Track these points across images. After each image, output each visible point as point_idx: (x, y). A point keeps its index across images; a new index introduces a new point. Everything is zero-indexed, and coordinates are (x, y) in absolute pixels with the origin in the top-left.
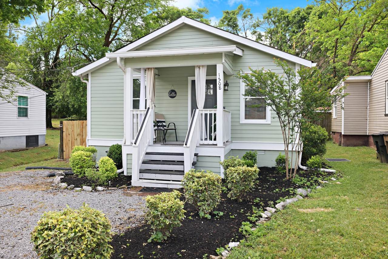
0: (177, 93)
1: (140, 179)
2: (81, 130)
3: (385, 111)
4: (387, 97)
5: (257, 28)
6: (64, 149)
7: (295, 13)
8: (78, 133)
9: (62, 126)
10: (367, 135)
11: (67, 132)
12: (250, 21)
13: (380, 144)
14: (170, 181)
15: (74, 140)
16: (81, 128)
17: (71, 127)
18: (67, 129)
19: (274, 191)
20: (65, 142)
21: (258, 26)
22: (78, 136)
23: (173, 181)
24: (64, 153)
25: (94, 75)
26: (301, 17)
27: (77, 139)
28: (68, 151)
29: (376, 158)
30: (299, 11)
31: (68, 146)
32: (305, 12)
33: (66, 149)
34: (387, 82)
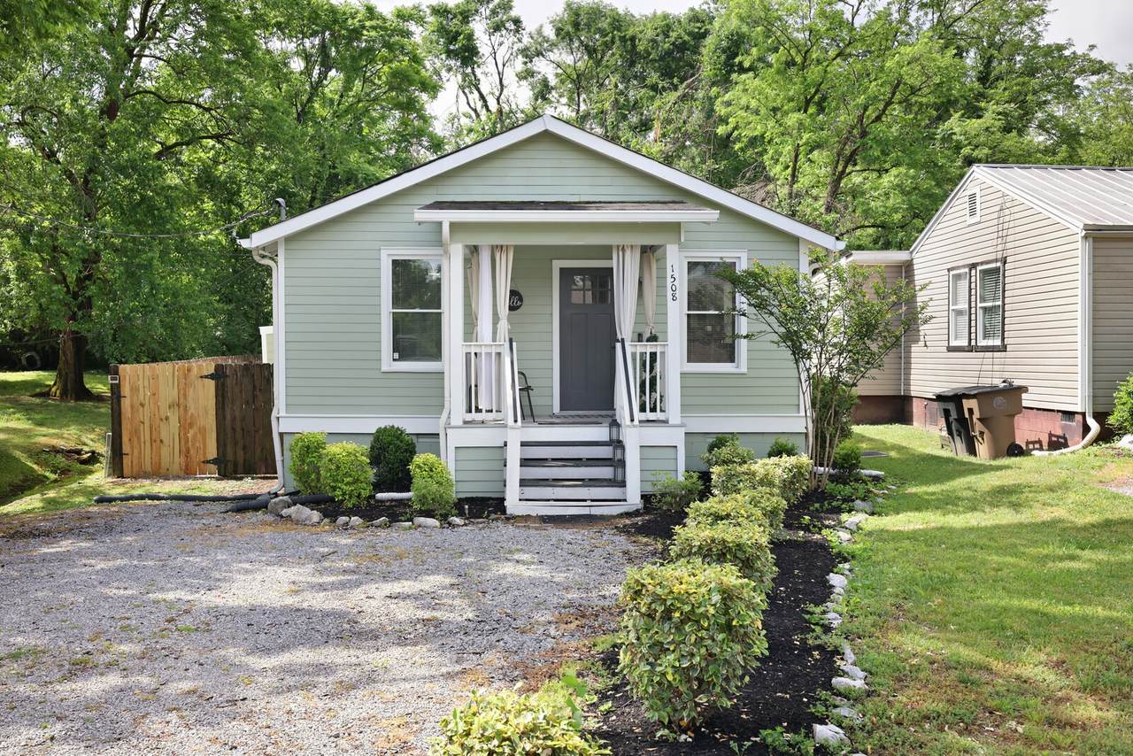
0: (524, 297)
1: (520, 500)
2: (182, 392)
3: (949, 340)
4: (951, 308)
5: (536, 59)
6: (126, 448)
7: (656, 29)
8: (171, 400)
9: (117, 382)
10: (900, 397)
11: (135, 398)
12: (513, 39)
13: (954, 415)
14: (585, 500)
15: (158, 421)
16: (182, 386)
17: (146, 384)
18: (135, 389)
19: (811, 508)
20: (129, 426)
21: (539, 54)
22: (172, 409)
23: (592, 500)
24: (126, 460)
25: (295, 245)
26: (673, 44)
27: (167, 418)
28: (140, 453)
29: (940, 446)
30: (667, 25)
31: (139, 438)
32: (685, 31)
33: (132, 448)
34: (952, 273)
